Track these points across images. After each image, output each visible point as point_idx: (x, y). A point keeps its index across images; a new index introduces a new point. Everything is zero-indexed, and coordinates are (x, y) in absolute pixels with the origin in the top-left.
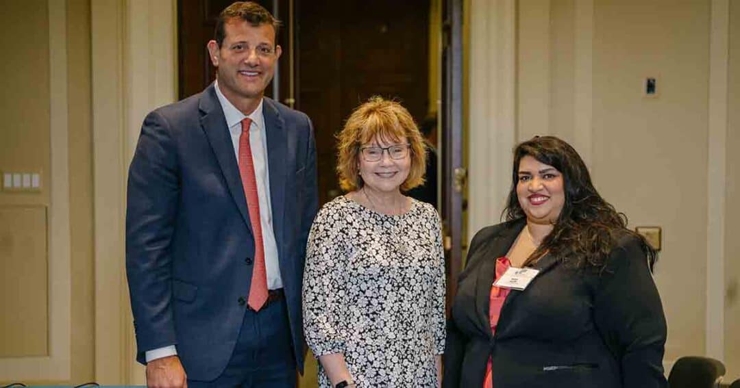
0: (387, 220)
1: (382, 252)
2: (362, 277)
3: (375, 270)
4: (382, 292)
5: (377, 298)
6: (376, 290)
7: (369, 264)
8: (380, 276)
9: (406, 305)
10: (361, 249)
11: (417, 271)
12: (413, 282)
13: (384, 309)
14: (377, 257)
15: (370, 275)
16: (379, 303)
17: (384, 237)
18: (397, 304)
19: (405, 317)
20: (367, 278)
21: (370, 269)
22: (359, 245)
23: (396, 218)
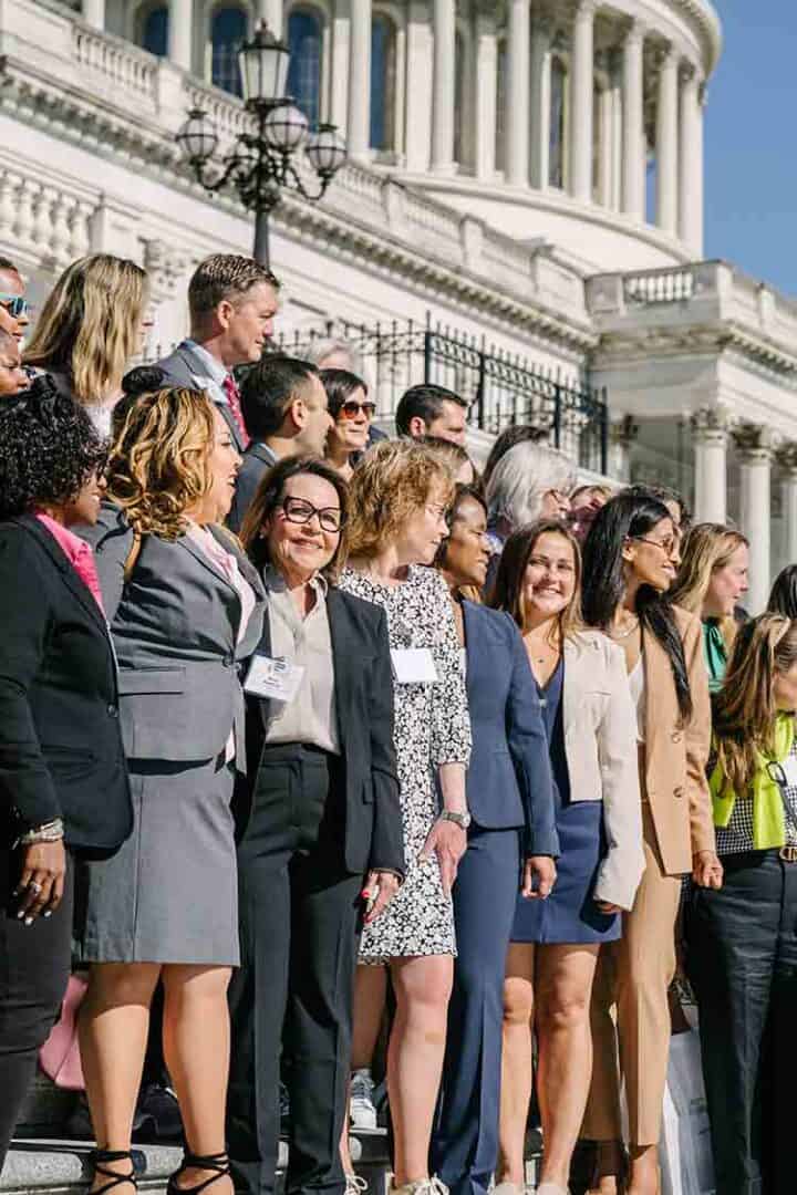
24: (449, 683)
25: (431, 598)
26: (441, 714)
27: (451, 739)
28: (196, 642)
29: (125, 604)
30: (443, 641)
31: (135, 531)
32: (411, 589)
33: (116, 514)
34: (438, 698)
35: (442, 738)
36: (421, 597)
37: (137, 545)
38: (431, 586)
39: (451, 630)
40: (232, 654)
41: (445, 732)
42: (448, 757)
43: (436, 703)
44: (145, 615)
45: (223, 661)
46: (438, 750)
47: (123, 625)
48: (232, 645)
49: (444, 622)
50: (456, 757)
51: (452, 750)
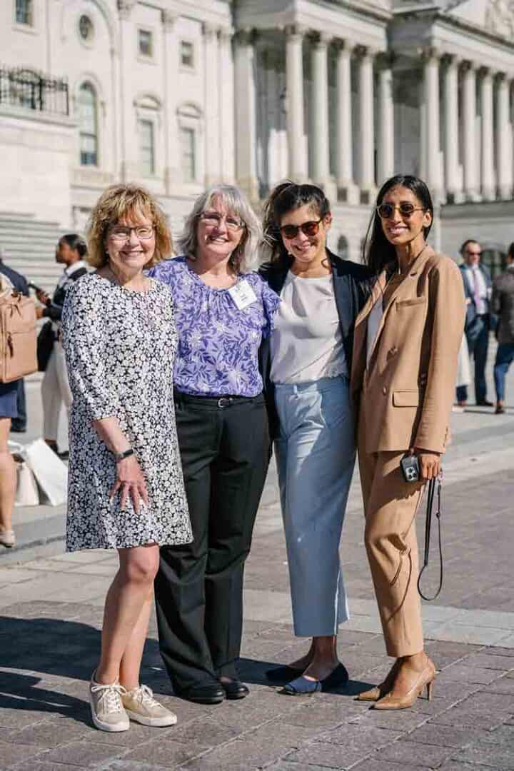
0: (135, 296)
1: (136, 325)
2: (119, 348)
3: (131, 341)
4: (138, 362)
5: (134, 367)
6: (133, 360)
7: (126, 335)
8: (136, 347)
9: (157, 374)
10: (117, 322)
11: (165, 343)
12: (162, 353)
13: (140, 378)
14: (133, 329)
15: (127, 346)
16: (136, 373)
17: (136, 311)
18: (150, 374)
19: (158, 385)
20: (124, 348)
21: (127, 340)
22: (115, 318)
23: (142, 294)
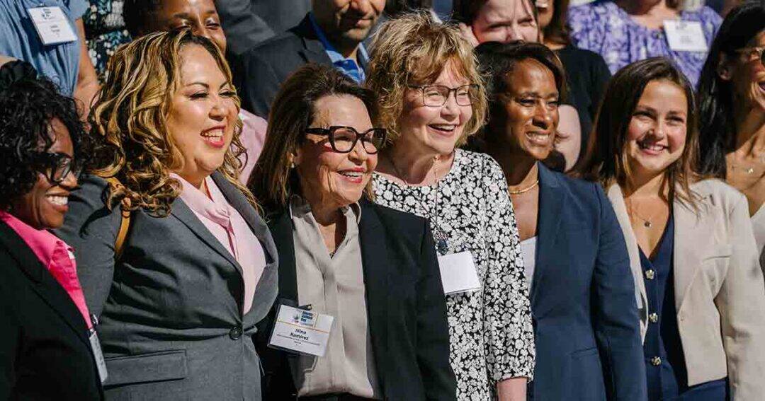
24: (503, 286)
25: (479, 192)
26: (495, 324)
27: (506, 352)
28: (199, 321)
29: (117, 285)
30: (495, 240)
31: (122, 209)
32: (453, 184)
33: (99, 190)
34: (492, 305)
35: (497, 352)
36: (466, 193)
37: (126, 223)
38: (479, 177)
39: (505, 224)
40: (239, 325)
41: (499, 344)
42: (503, 374)
43: (489, 311)
44: (141, 299)
45: (230, 334)
46: (493, 364)
47: (116, 308)
48: (237, 318)
49: (496, 216)
50: (513, 372)
51: (507, 365)
